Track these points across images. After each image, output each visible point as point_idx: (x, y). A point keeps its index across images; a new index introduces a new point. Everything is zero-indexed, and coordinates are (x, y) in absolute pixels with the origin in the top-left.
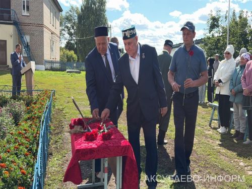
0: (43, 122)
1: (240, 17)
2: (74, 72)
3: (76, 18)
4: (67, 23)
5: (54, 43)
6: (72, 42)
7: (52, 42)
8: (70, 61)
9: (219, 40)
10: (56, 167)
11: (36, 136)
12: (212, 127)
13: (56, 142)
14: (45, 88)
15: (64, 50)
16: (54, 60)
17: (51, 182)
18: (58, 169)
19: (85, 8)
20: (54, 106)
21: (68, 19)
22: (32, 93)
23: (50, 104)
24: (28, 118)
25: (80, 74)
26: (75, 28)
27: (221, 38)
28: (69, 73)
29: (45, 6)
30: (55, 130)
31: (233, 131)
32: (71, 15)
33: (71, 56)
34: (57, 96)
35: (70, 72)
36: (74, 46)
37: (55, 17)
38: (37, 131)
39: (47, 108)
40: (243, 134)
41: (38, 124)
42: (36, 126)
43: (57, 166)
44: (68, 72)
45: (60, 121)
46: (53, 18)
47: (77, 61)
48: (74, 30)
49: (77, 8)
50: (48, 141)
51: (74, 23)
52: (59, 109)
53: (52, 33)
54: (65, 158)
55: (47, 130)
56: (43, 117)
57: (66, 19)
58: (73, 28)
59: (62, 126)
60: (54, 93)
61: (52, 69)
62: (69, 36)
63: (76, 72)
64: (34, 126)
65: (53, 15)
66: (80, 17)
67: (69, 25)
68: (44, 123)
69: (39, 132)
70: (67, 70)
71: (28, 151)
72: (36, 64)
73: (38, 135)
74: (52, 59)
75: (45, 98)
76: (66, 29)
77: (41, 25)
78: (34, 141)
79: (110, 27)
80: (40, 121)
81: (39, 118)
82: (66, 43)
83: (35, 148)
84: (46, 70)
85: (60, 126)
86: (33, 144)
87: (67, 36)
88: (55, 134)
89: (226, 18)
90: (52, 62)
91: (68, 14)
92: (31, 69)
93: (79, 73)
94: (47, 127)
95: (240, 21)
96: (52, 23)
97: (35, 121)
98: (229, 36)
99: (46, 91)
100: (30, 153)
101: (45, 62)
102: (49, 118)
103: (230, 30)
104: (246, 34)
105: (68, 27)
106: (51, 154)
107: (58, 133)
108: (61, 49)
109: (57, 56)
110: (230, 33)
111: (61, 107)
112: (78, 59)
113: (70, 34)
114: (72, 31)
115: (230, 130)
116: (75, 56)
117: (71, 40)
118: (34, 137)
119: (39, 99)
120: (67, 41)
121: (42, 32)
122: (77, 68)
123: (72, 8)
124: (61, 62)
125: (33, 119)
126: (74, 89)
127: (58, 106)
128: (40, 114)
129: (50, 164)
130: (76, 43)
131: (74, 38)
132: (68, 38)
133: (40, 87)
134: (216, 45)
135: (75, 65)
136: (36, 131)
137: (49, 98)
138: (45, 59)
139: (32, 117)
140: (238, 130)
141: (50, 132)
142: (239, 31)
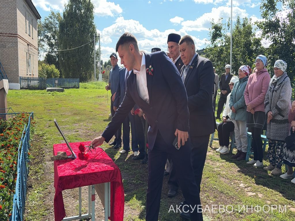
0: (20, 150)
1: (244, 25)
2: (55, 90)
3: (57, 26)
4: (46, 32)
5: (31, 56)
6: (53, 54)
7: (29, 55)
8: (51, 77)
9: (222, 50)
10: (37, 201)
11: (13, 167)
12: (213, 147)
13: (36, 172)
14: (21, 111)
15: (43, 64)
16: (32, 76)
17: (31, 217)
18: (40, 203)
19: (68, 14)
20: (33, 132)
21: (48, 27)
22: (5, 117)
23: (28, 130)
24: (2, 146)
25: (63, 93)
26: (56, 37)
27: (224, 48)
28: (49, 92)
29: (18, 12)
30: (35, 159)
31: (235, 151)
32: (51, 23)
33: (52, 72)
34: (35, 119)
35: (51, 90)
36: (56, 59)
37: (32, 25)
38: (14, 160)
39: (24, 134)
40: (245, 154)
41: (14, 153)
42: (12, 155)
43: (38, 199)
44: (48, 90)
45: (40, 149)
46: (29, 26)
47: (60, 77)
48: (56, 40)
49: (59, 14)
50: (27, 172)
51: (55, 32)
52: (38, 135)
53: (28, 45)
54: (47, 190)
55: (25, 159)
56: (20, 145)
57: (45, 27)
58: (54, 38)
59: (42, 154)
60: (32, 116)
61: (29, 88)
62: (49, 47)
63: (59, 91)
64: (9, 155)
65: (29, 23)
66: (62, 25)
67: (49, 35)
68: (22, 151)
69: (15, 162)
70: (48, 88)
71: (3, 183)
72: (9, 82)
73: (15, 165)
74: (28, 76)
75: (22, 122)
76: (45, 40)
77: (15, 36)
78: (10, 173)
79: (99, 36)
80: (17, 149)
81: (16, 145)
82: (45, 56)
83: (11, 180)
84: (21, 88)
85: (41, 155)
86: (9, 176)
87: (47, 47)
88: (34, 164)
89: (228, 26)
90: (28, 79)
91: (47, 22)
92: (3, 88)
93: (62, 91)
94: (25, 156)
95: (244, 30)
96: (28, 32)
97: (11, 149)
98: (233, 45)
99: (23, 114)
100: (6, 185)
101: (20, 79)
102: (26, 146)
103: (233, 39)
104: (250, 44)
105: (48, 36)
106: (31, 187)
107: (38, 163)
108: (40, 63)
109: (35, 72)
110: (233, 42)
111: (41, 133)
112: (61, 74)
113: (51, 45)
114: (53, 41)
115: (231, 150)
116: (56, 71)
117: (52, 52)
118: (10, 168)
119: (14, 124)
120: (46, 53)
121: (16, 43)
122: (59, 85)
123: (53, 14)
124: (40, 79)
125: (9, 147)
126: (56, 110)
127: (37, 131)
128: (16, 141)
129: (29, 198)
130: (58, 56)
131: (55, 50)
132: (48, 50)
133: (15, 109)
134: (219, 56)
135: (57, 82)
136: (12, 161)
137: (27, 122)
138: (20, 75)
139: (6, 145)
140: (240, 149)
141: (29, 162)
142: (243, 40)
